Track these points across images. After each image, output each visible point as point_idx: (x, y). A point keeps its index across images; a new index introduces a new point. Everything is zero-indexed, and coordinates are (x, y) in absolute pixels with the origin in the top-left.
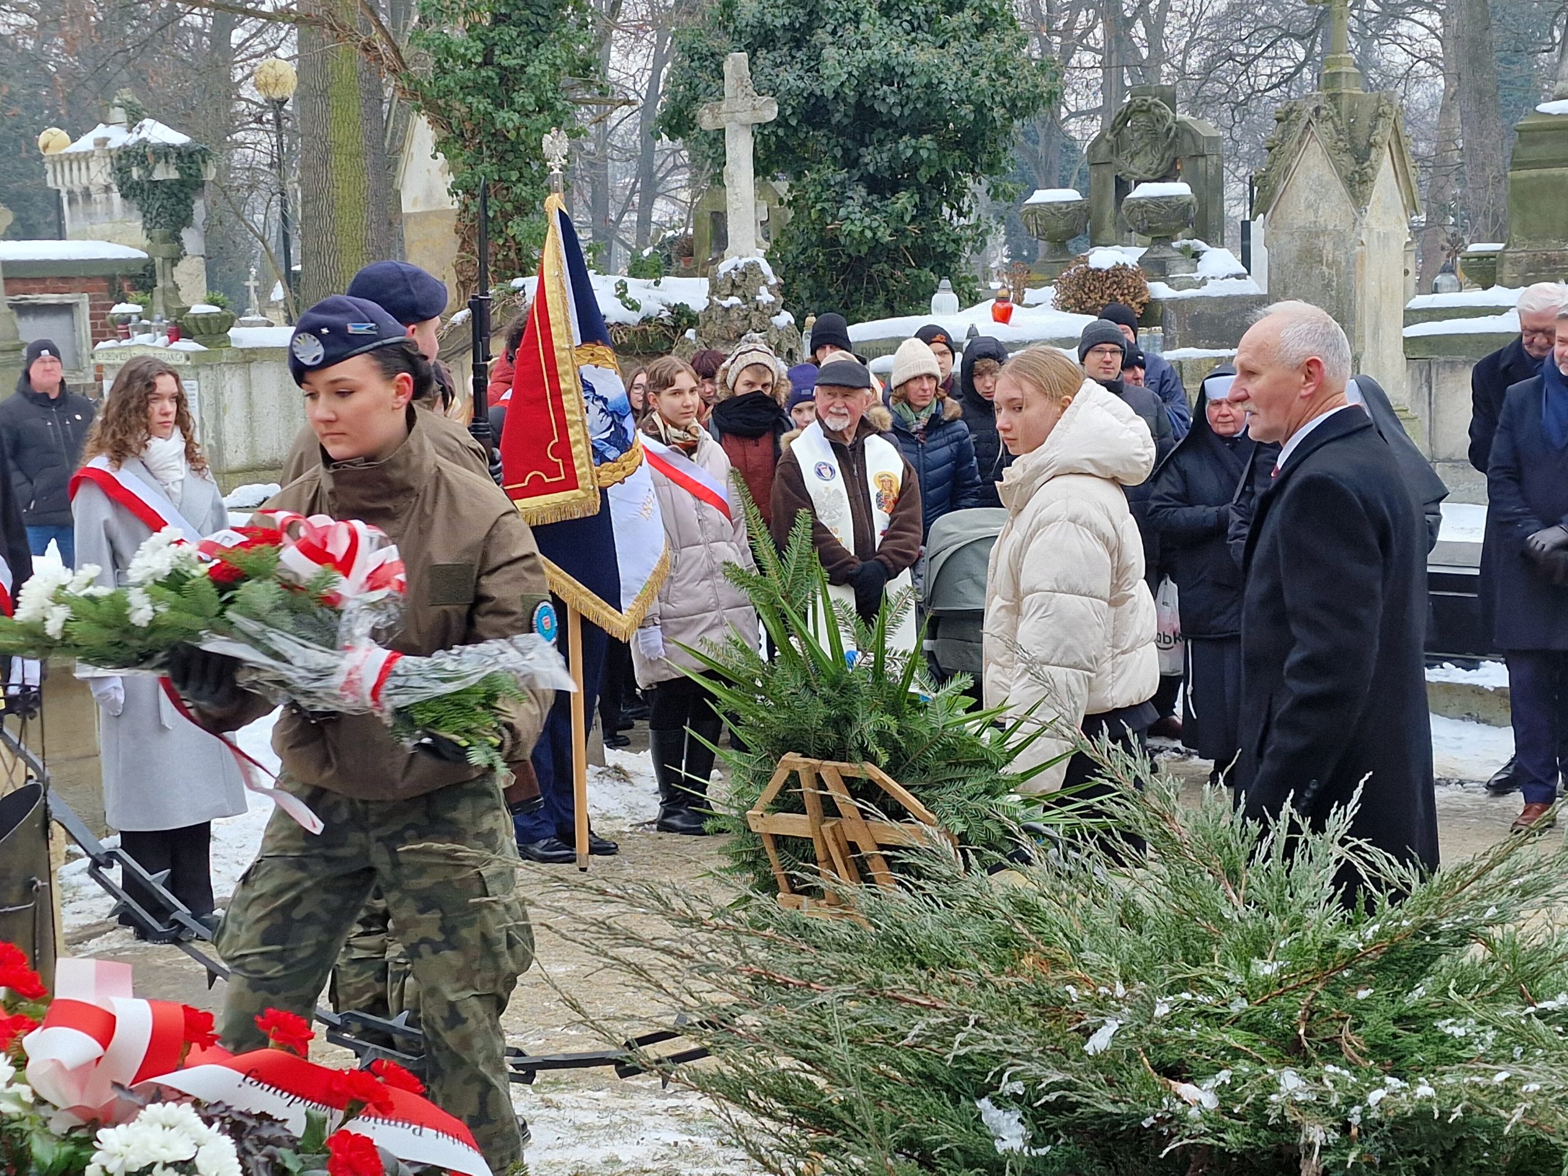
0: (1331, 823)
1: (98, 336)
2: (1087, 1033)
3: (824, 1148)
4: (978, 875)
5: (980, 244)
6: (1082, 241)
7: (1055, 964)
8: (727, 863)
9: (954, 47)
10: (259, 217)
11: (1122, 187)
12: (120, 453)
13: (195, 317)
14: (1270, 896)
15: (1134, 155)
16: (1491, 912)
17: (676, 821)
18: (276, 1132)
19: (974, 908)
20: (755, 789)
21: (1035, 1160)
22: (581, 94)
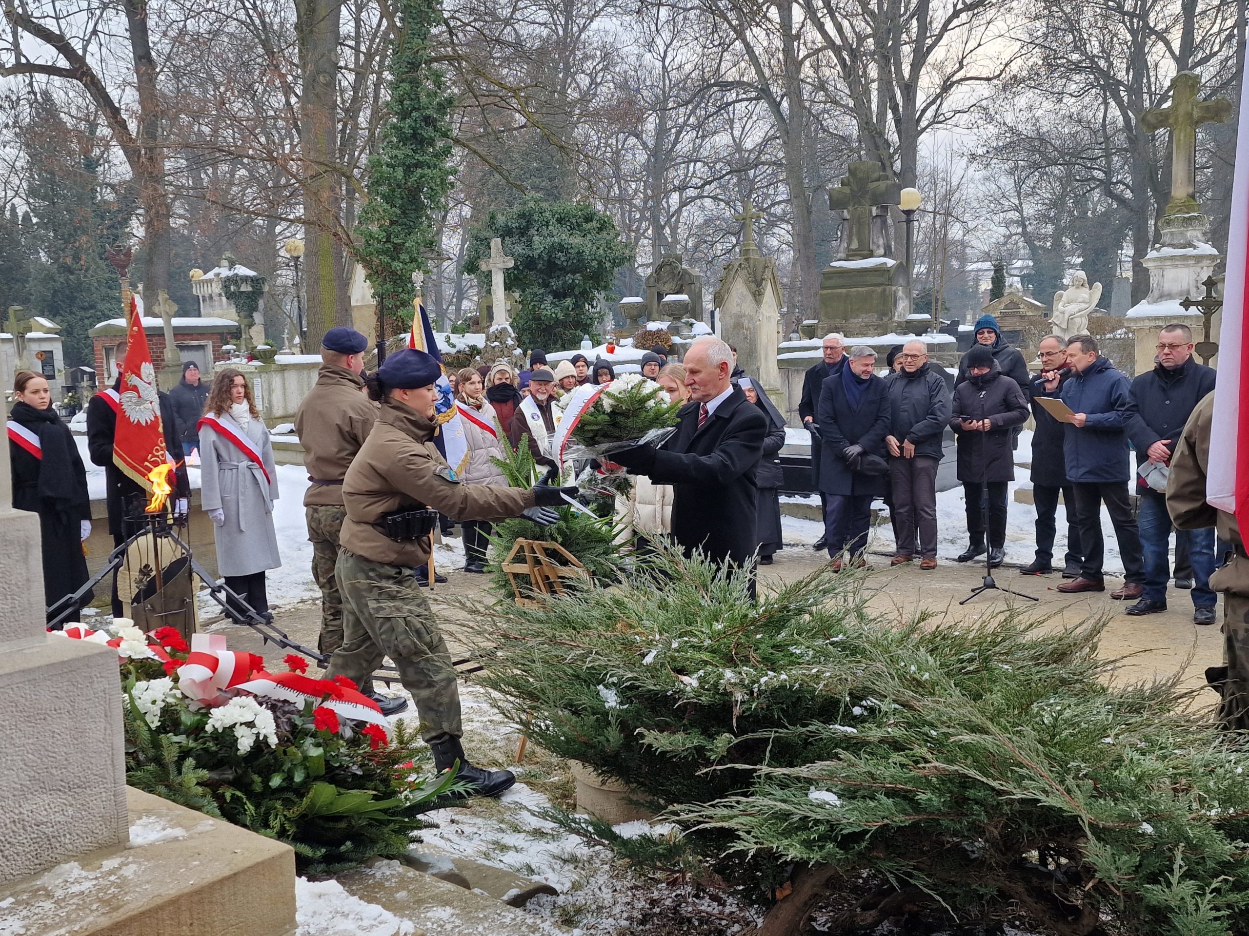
1: (216, 359)
2: (644, 656)
3: (533, 708)
4: (600, 589)
5: (601, 320)
6: (644, 319)
7: (631, 626)
8: (494, 586)
10: (288, 308)
11: (660, 296)
13: (259, 351)
14: (721, 596)
15: (665, 283)
16: (812, 600)
17: (473, 568)
18: (291, 708)
19: (597, 603)
20: (505, 554)
21: (621, 710)
22: (429, 255)
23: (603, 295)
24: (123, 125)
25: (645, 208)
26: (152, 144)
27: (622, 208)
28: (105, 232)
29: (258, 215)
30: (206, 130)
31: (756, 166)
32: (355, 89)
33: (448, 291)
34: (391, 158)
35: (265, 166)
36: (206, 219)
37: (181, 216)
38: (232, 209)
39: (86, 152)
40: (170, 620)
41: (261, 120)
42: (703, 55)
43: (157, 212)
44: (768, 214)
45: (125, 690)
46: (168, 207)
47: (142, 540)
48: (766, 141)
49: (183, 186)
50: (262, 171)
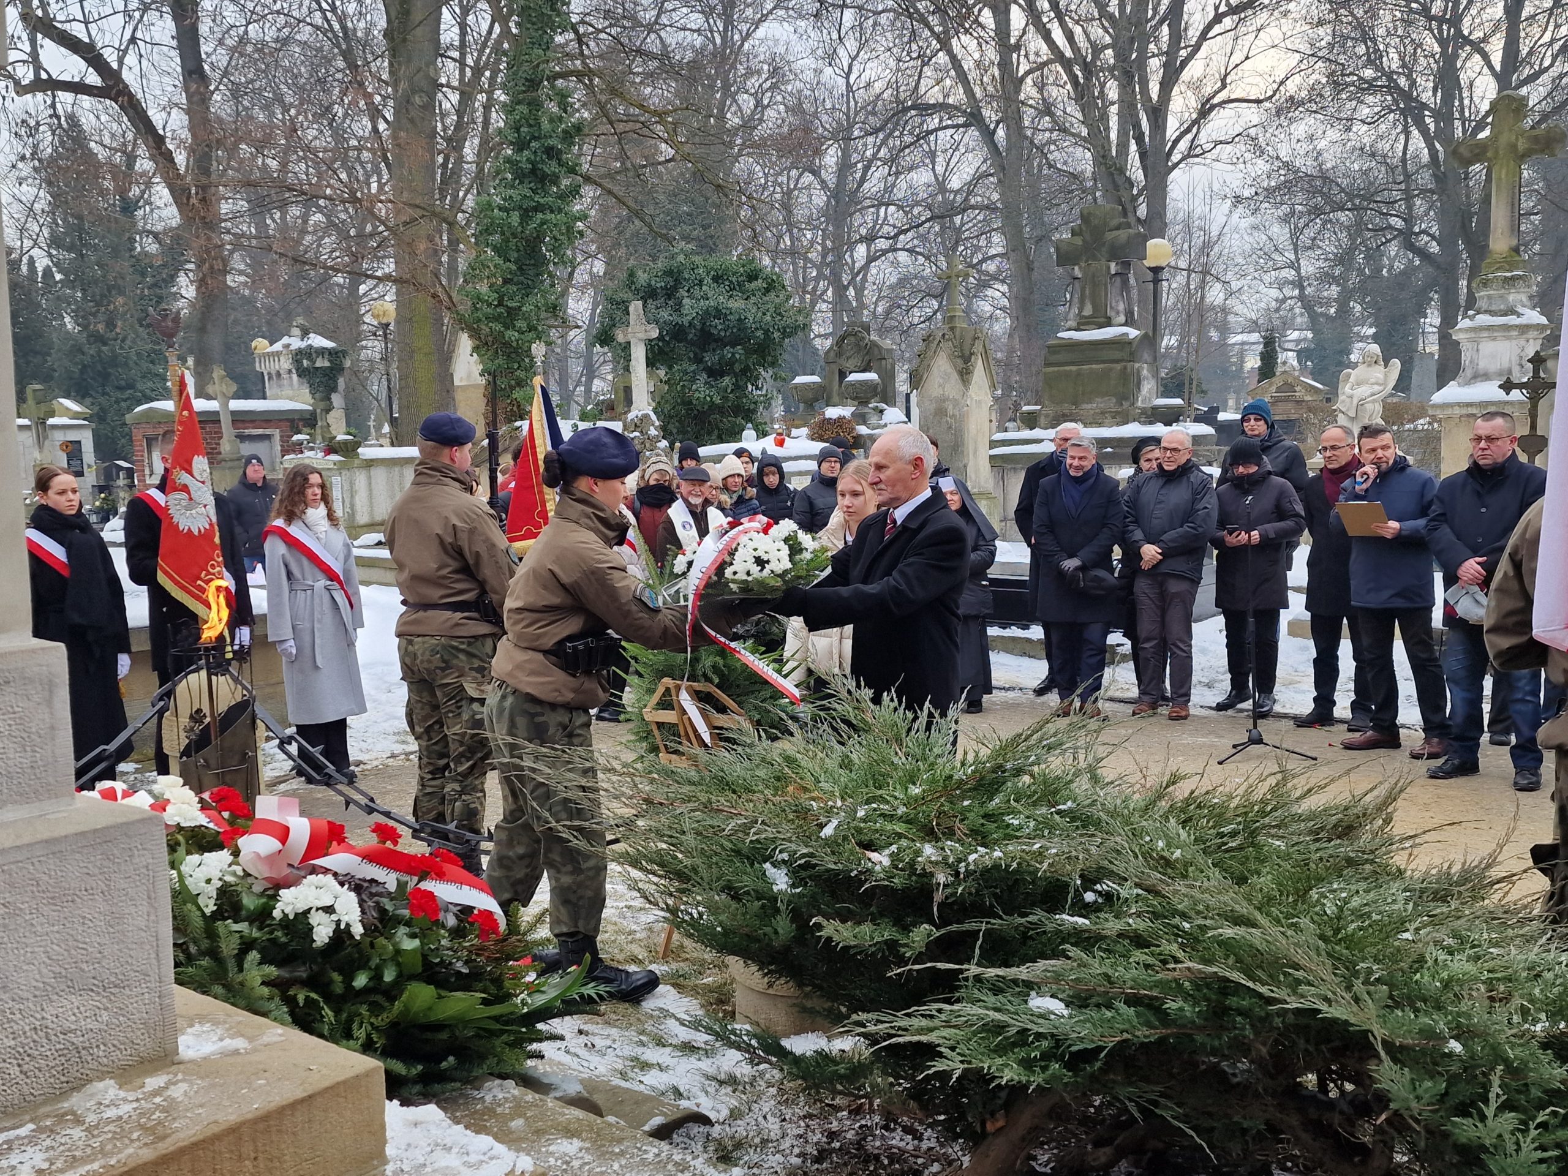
0: (950, 712)
1: (285, 452)
2: (821, 826)
3: (682, 891)
4: (766, 743)
5: (768, 402)
6: (822, 403)
7: (805, 789)
8: (633, 738)
9: (753, 299)
10: (375, 387)
11: (842, 375)
12: (290, 518)
13: (339, 442)
14: (919, 752)
15: (848, 358)
16: (1033, 758)
17: (606, 715)
18: (380, 889)
19: (763, 760)
20: (647, 698)
21: (793, 895)
22: (552, 322)
23: (770, 372)
24: (169, 157)
25: (824, 263)
26: (204, 180)
27: (794, 264)
28: (146, 292)
29: (338, 271)
30: (273, 164)
31: (964, 210)
32: (460, 113)
33: (576, 368)
34: (504, 200)
35: (346, 210)
36: (273, 276)
37: (241, 273)
38: (305, 263)
39: (123, 192)
40: (228, 778)
41: (341, 152)
42: (898, 70)
43: (212, 267)
44: (978, 271)
45: (173, 865)
46: (225, 261)
47: (193, 678)
48: (979, 178)
49: (243, 235)
50: (343, 216)
